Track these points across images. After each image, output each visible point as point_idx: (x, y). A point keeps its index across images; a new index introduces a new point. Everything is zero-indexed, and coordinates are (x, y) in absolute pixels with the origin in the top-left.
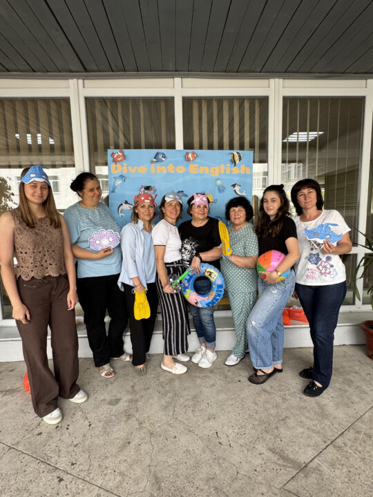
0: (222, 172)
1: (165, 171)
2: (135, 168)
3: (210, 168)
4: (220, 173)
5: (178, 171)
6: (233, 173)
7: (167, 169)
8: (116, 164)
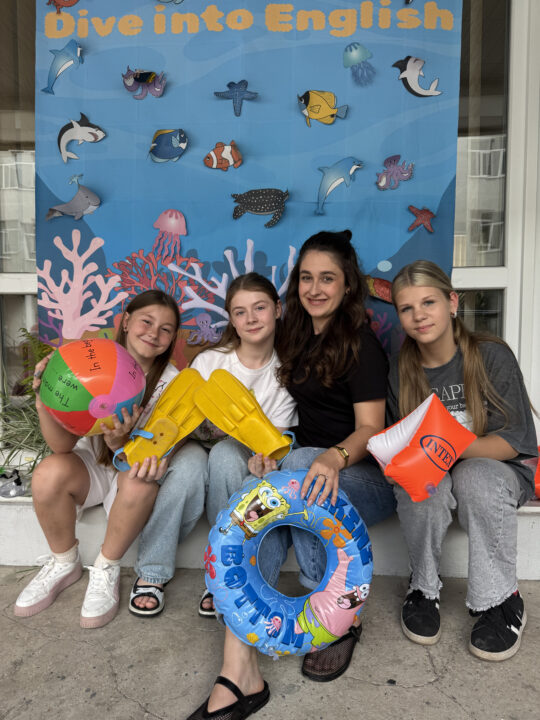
0: (367, 23)
1: (194, 28)
2: (111, 20)
3: (327, 15)
4: (359, 26)
5: (233, 25)
6: (400, 25)
7: (201, 19)
8: (59, 12)
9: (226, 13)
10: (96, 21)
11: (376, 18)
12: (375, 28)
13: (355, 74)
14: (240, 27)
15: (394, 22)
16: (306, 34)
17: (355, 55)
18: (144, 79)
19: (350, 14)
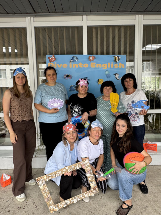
2: (61, 65)
3: (102, 65)
4: (107, 67)
5: (85, 67)
6: (115, 67)
7: (78, 65)
8: (51, 63)
9: (83, 64)
10: (58, 65)
11: (111, 66)
12: (110, 68)
13: (107, 76)
14: (86, 67)
15: (114, 66)
16: (98, 68)
17: (107, 72)
18: (68, 76)
19: (106, 65)
